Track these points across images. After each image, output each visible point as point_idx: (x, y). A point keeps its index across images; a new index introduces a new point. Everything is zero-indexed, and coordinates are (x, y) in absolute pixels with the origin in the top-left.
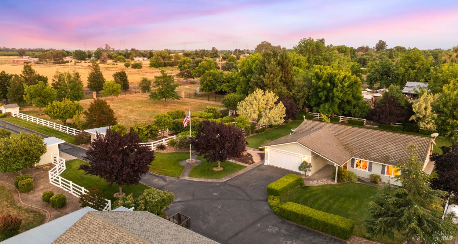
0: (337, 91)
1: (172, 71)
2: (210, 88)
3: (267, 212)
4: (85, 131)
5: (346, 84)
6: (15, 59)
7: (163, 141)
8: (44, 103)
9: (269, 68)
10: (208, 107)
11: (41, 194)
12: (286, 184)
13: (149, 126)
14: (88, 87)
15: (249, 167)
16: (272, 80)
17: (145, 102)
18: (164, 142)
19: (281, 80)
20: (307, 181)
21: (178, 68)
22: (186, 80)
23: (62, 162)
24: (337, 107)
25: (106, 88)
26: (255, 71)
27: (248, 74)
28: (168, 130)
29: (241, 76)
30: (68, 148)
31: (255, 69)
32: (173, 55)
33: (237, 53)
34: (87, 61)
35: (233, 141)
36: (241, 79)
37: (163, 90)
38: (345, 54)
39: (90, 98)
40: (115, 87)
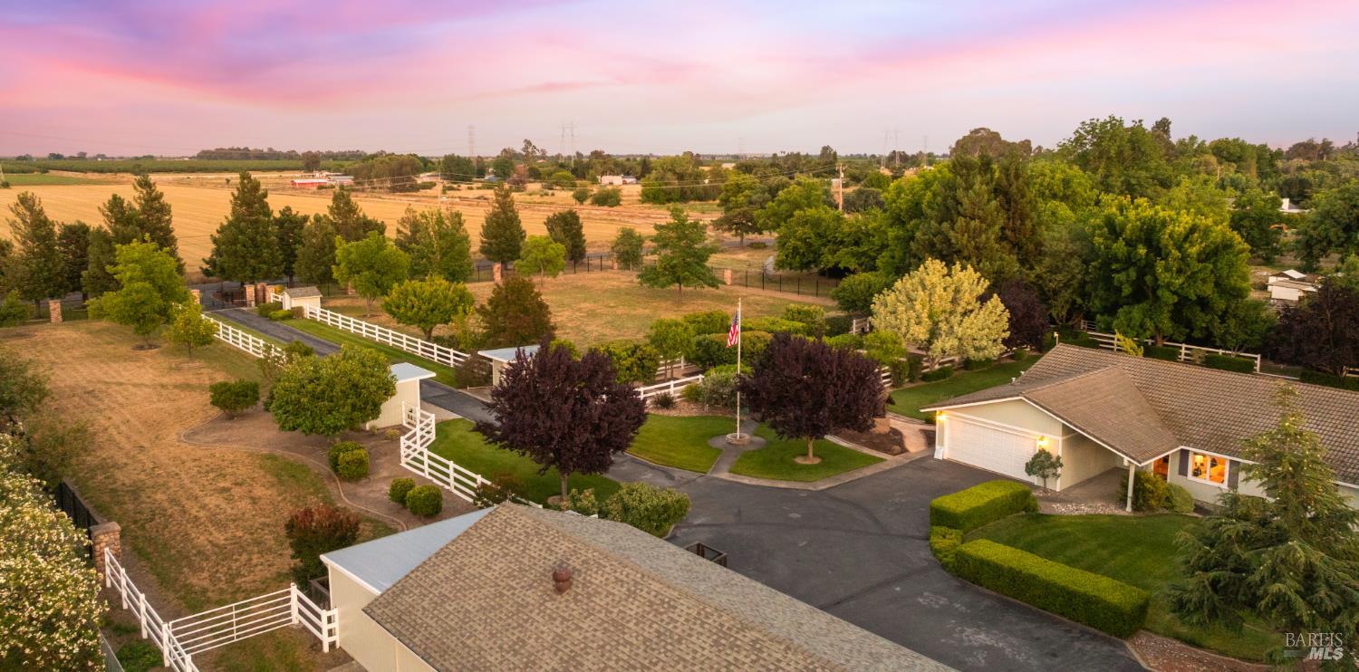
0: (1167, 269)
1: (703, 213)
2: (805, 260)
3: (926, 564)
4: (480, 353)
5: (1194, 250)
6: (296, 178)
7: (668, 387)
8: (378, 287)
9: (965, 201)
10: (792, 305)
11: (387, 488)
12: (982, 502)
13: (637, 347)
14: (483, 250)
15: (891, 461)
16: (976, 234)
17: (627, 294)
18: (672, 390)
19: (1002, 238)
20: (1047, 503)
21: (719, 205)
22: (738, 239)
23: (426, 421)
24: (1169, 315)
25: (529, 252)
26: (929, 211)
27: (911, 219)
28: (683, 364)
29: (891, 226)
30: (437, 394)
31: (930, 205)
32: (706, 169)
33: (897, 163)
34: (474, 186)
35: (847, 388)
36: (892, 233)
37: (675, 262)
38: (1238, 167)
39: (487, 280)
40: (552, 252)
